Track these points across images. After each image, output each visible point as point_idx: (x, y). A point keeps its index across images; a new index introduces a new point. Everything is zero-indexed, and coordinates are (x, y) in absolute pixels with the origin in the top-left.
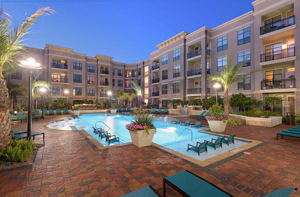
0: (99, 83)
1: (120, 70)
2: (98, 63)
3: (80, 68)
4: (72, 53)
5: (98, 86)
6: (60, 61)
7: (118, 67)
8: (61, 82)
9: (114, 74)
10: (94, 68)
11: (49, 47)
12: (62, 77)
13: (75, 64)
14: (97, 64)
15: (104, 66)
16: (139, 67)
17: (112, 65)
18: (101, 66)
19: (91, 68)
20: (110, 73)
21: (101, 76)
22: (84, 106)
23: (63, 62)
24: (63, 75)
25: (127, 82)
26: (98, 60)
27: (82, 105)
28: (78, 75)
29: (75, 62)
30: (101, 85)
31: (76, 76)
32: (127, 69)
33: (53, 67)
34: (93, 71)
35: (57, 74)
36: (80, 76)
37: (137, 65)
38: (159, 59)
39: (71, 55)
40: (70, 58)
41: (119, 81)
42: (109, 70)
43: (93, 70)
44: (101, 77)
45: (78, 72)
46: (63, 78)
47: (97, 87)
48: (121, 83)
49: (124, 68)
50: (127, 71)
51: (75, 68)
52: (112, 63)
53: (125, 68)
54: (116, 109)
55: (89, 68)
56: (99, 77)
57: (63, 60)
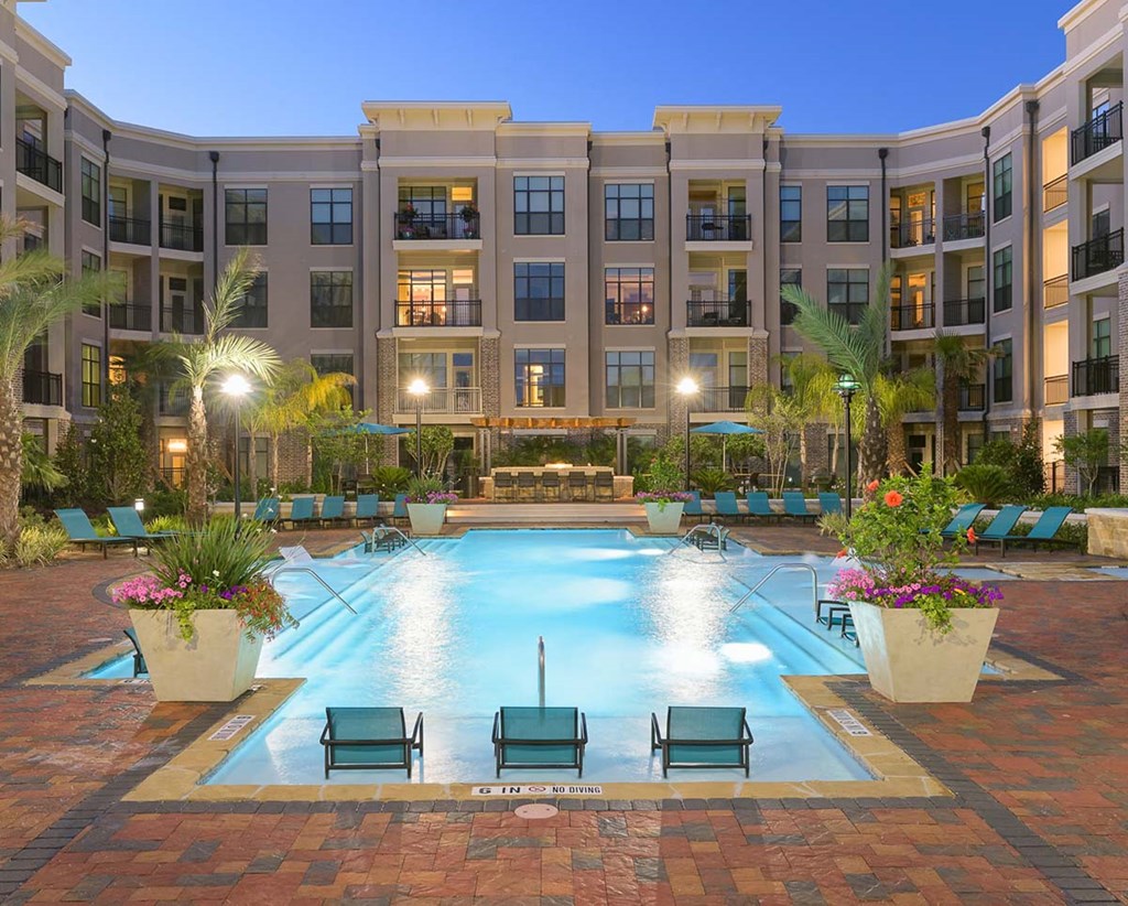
0: (680, 312)
1: (842, 195)
2: (674, 165)
3: (553, 222)
4: (506, 131)
5: (672, 335)
6: (444, 191)
7: (824, 173)
8: (453, 322)
9: (790, 230)
10: (647, 205)
11: (381, 120)
12: (455, 295)
13: (522, 198)
14: (663, 172)
15: (718, 183)
16: (998, 147)
17: (776, 167)
18: (691, 183)
19: (629, 211)
20: (757, 227)
21: (695, 260)
22: (552, 479)
23: (461, 194)
24: (463, 277)
25: (912, 282)
26: (668, 146)
27: (537, 471)
28: (539, 267)
29: (522, 185)
30: (693, 323)
31: (526, 275)
32: (900, 174)
33: (401, 237)
34: (641, 228)
35: (429, 274)
36: (554, 275)
37: (987, 132)
38: (1119, 58)
39: (497, 147)
40: (491, 161)
41: (837, 282)
42: (754, 207)
43: (640, 219)
44: (691, 265)
45: (540, 251)
46: (463, 295)
47: (668, 340)
48: (857, 295)
49: (877, 173)
50: (914, 188)
51: (526, 222)
52: (774, 150)
53: (889, 173)
54: (673, 500)
55: (612, 214)
56: (680, 264)
57: (460, 182)
